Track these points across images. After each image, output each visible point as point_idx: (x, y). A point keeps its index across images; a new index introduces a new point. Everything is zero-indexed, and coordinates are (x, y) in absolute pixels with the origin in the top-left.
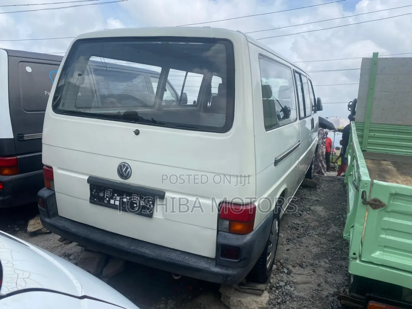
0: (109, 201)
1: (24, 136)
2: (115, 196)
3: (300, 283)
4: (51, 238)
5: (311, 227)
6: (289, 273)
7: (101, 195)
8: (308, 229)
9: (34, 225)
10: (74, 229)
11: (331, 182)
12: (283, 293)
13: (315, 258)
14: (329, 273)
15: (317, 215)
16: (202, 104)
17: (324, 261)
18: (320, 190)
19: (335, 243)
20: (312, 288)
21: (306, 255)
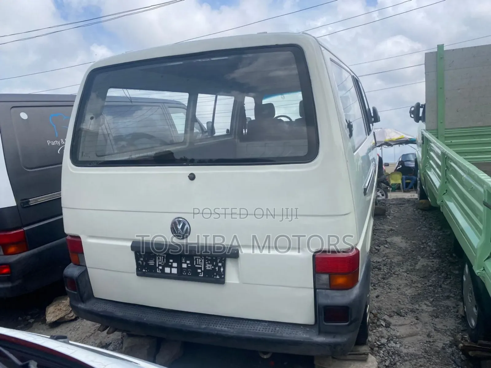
0: (163, 270)
1: (29, 201)
2: (171, 263)
3: (404, 336)
4: (78, 327)
5: (395, 264)
6: (388, 326)
7: (151, 263)
8: (393, 267)
9: (54, 312)
10: (119, 313)
11: (401, 205)
12: (389, 353)
13: (412, 302)
14: (436, 318)
15: (398, 248)
16: (237, 131)
17: (425, 304)
18: (391, 217)
19: (430, 280)
20: (421, 340)
21: (401, 299)
